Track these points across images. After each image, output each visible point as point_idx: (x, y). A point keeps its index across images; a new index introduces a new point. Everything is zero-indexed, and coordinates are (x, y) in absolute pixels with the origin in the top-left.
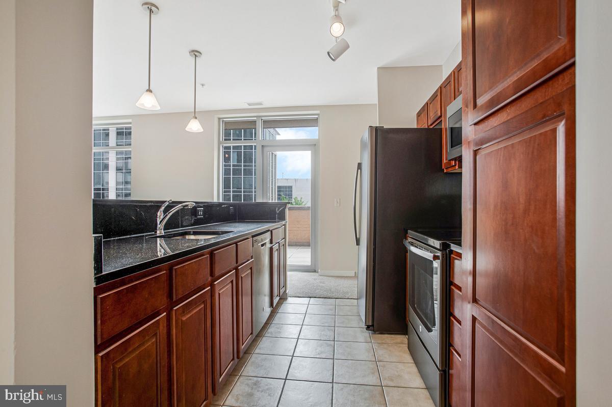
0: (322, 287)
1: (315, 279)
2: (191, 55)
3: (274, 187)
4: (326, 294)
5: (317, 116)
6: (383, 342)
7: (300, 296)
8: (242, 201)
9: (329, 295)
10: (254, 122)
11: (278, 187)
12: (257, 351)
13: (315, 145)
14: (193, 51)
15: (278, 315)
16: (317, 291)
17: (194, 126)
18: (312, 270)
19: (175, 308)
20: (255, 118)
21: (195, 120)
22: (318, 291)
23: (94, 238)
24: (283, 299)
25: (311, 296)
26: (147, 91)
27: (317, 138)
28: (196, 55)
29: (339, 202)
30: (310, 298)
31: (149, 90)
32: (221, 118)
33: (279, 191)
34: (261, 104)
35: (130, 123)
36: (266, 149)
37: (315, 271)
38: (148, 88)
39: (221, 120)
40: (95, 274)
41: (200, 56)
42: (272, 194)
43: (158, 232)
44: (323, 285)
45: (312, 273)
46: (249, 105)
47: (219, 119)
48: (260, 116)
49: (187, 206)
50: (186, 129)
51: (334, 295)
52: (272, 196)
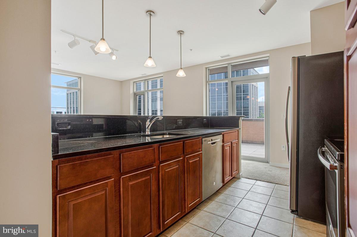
0: (269, 174)
1: (265, 168)
2: (178, 34)
3: (256, 107)
5: (268, 58)
7: (249, 178)
8: (216, 116)
9: (272, 181)
10: (226, 67)
11: (259, 107)
12: (205, 209)
13: (267, 77)
14: (179, 31)
15: (230, 189)
17: (181, 74)
18: (266, 161)
19: (122, 177)
20: (227, 65)
21: (181, 70)
22: (264, 176)
23: (52, 135)
24: (235, 178)
26: (149, 57)
28: (181, 33)
30: (257, 180)
31: (150, 57)
32: (207, 68)
33: (259, 109)
34: (228, 56)
35: (162, 76)
36: (234, 83)
37: (268, 162)
38: (149, 56)
39: (208, 69)
40: (53, 154)
41: (183, 34)
42: (253, 111)
43: (147, 133)
44: (270, 172)
45: (265, 164)
46: (222, 57)
47: (206, 68)
48: (230, 64)
49: (158, 118)
50: (177, 75)
51: (275, 181)
52: (255, 113)
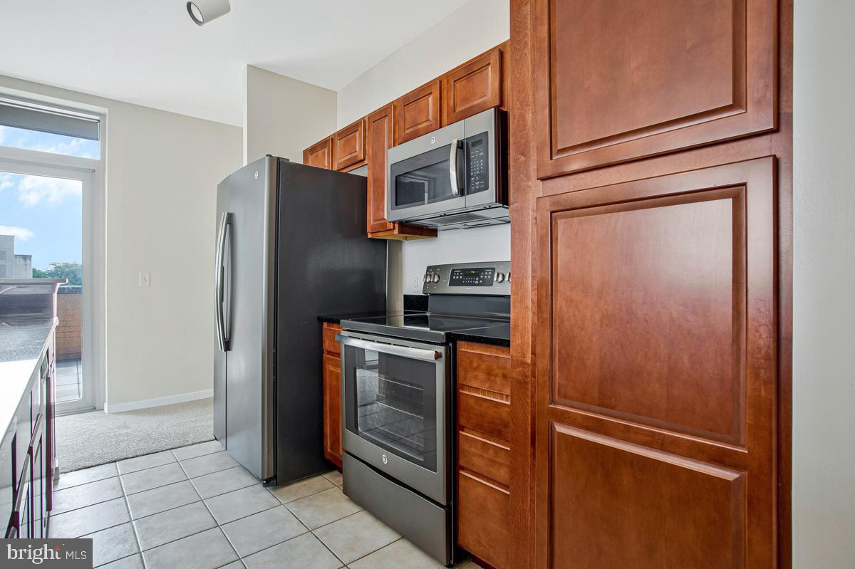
0: (127, 435)
4: (144, 447)
5: (99, 118)
6: (299, 496)
13: (92, 170)
16: (123, 445)
25: (115, 459)
27: (98, 158)
29: (148, 279)
30: (115, 461)
44: (128, 431)
51: (163, 445)
